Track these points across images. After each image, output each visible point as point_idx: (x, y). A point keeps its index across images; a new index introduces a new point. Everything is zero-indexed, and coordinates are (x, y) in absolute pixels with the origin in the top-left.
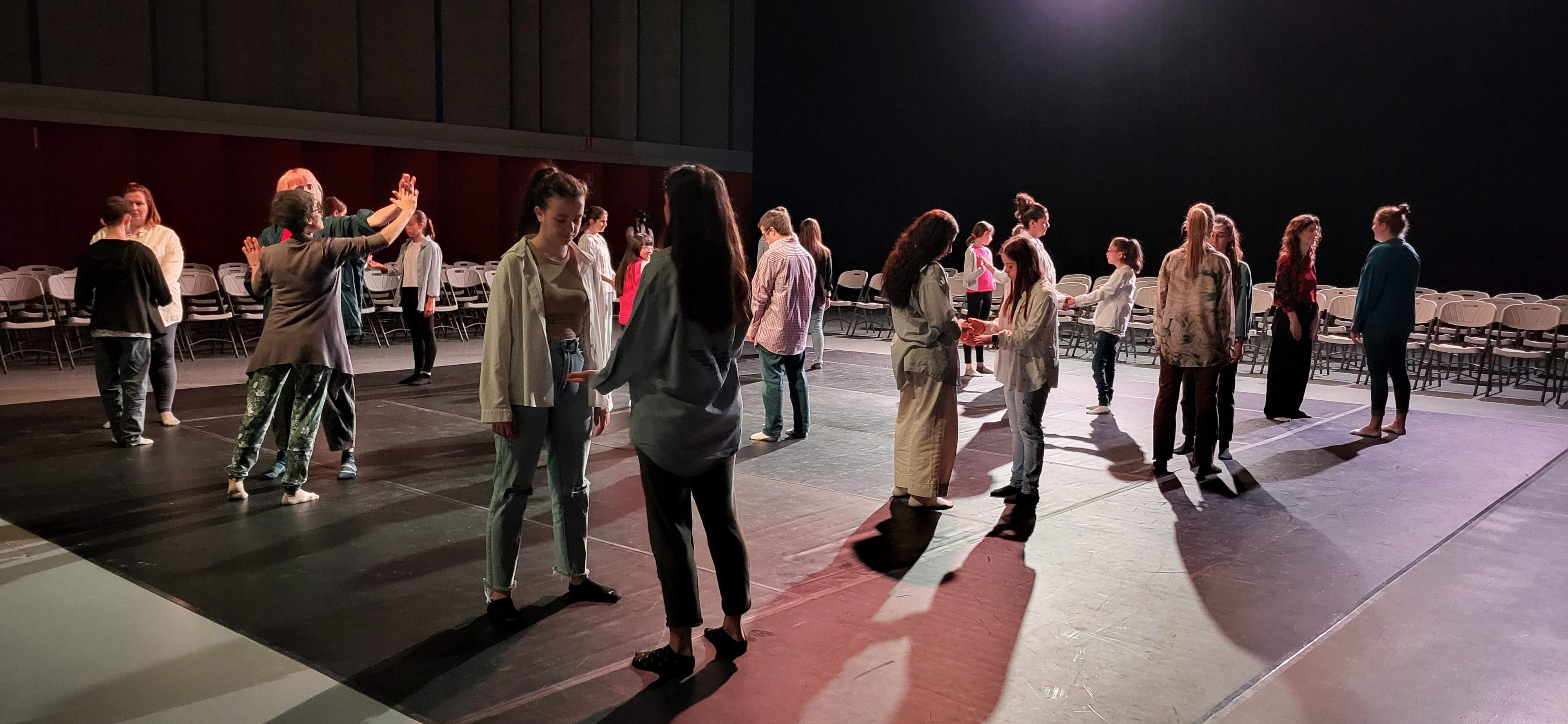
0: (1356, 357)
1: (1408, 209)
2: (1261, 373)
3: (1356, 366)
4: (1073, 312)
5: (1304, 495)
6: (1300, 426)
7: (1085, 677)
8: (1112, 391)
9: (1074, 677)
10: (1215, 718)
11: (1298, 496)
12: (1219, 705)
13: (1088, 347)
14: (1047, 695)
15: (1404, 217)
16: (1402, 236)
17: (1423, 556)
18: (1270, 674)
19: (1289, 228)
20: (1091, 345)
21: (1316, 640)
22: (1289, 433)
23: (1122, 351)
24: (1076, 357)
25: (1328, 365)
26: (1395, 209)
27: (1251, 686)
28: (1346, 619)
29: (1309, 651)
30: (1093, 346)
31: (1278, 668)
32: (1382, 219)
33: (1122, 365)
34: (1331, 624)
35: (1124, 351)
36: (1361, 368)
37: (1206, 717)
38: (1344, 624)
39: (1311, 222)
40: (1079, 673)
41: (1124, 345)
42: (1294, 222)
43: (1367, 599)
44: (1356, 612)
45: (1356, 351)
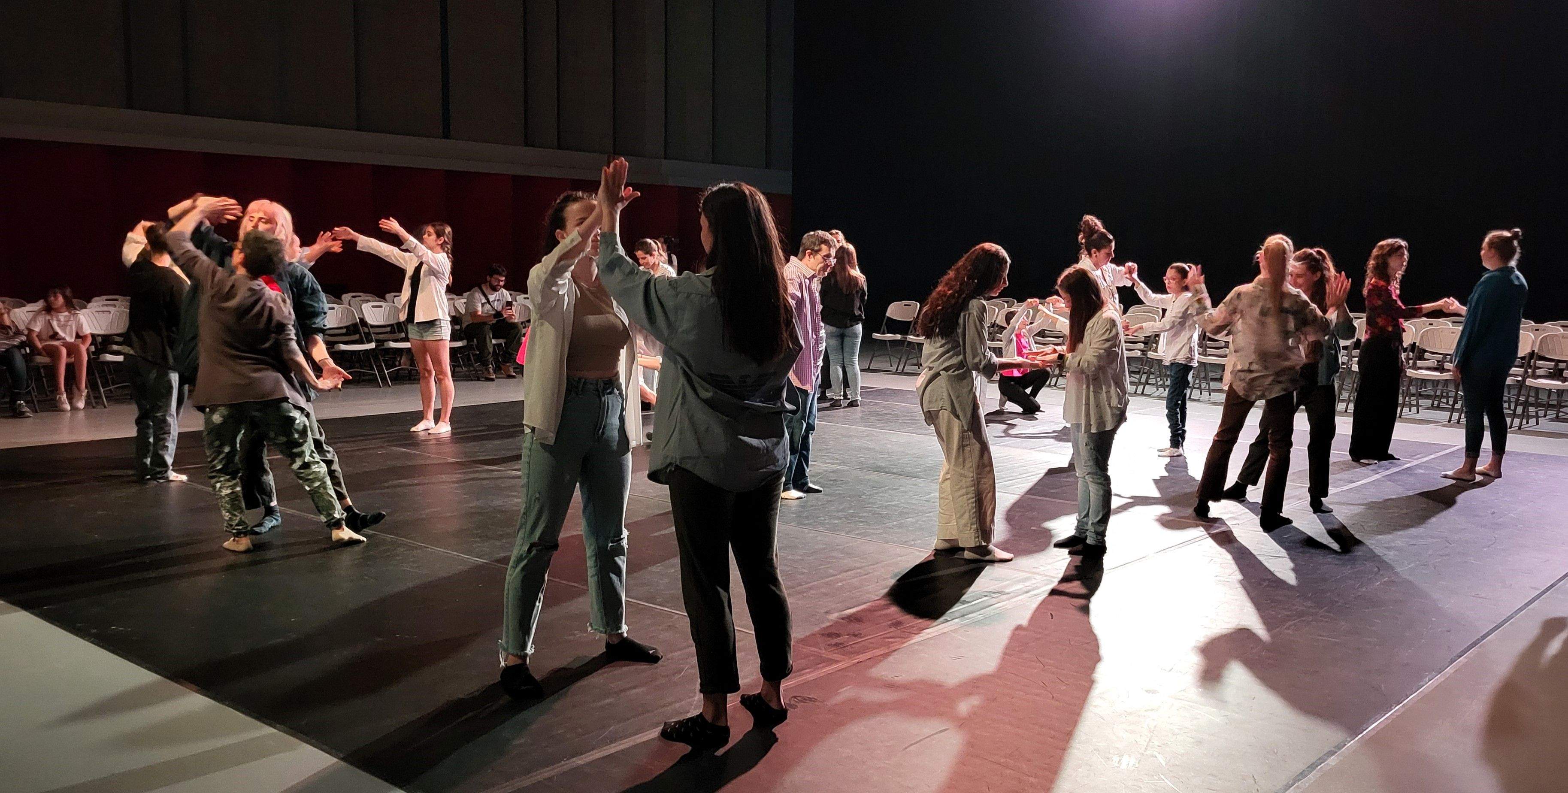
0: (1447, 394)
1: (1520, 234)
2: (1346, 411)
3: (1447, 403)
4: (1142, 346)
5: (1393, 544)
6: (1388, 469)
7: (1157, 743)
8: (1184, 432)
9: (1146, 744)
10: (1298, 787)
11: (1386, 545)
12: (1301, 773)
13: (1159, 383)
14: (1116, 765)
15: (1516, 243)
16: (1513, 263)
17: (1521, 609)
18: (1357, 739)
19: (1375, 252)
20: (1162, 382)
21: (1405, 701)
22: (1377, 476)
23: (1195, 388)
24: (1146, 395)
25: (1418, 402)
26: (1507, 234)
27: (1336, 752)
28: (1439, 679)
29: (1399, 714)
30: (1164, 382)
31: (1365, 732)
32: (1491, 244)
33: (1196, 403)
34: (1421, 683)
35: (1198, 388)
36: (1453, 406)
37: (1288, 787)
38: (1436, 684)
39: (1401, 247)
40: (1150, 740)
41: (1197, 381)
42: (1382, 246)
43: (1460, 657)
44: (1450, 670)
45: (1447, 387)
